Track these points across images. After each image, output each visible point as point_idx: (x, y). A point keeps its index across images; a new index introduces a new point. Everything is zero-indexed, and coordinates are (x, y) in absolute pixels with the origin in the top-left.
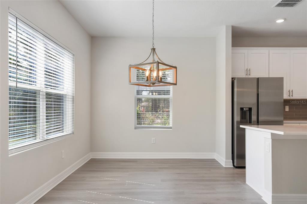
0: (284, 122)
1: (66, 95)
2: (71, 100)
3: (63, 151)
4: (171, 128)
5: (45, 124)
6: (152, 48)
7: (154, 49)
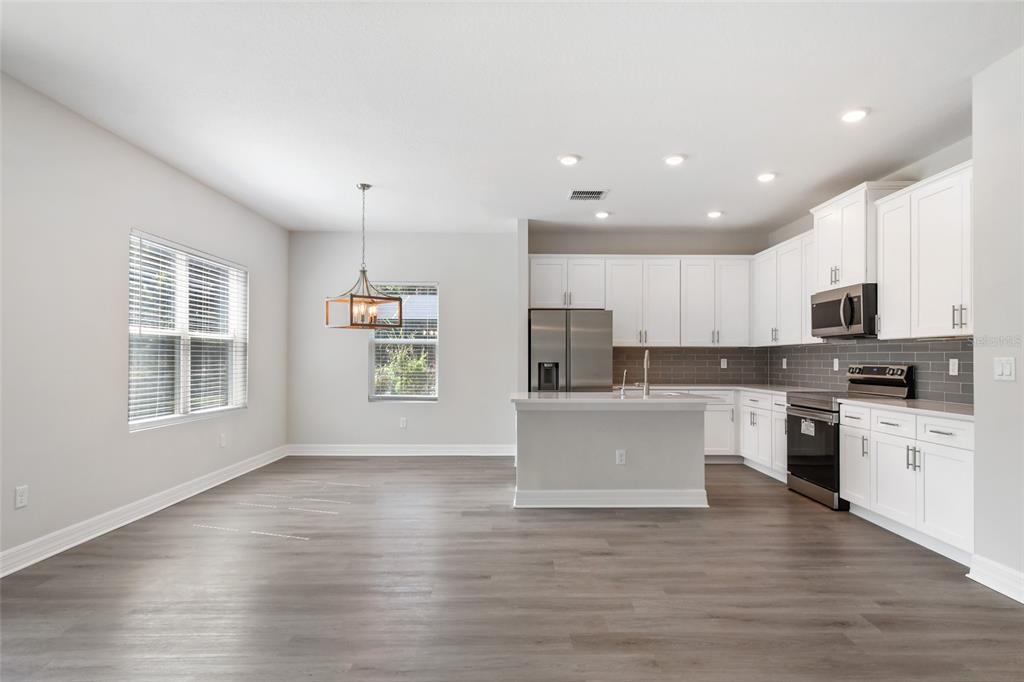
0: (614, 387)
1: (232, 341)
2: (242, 349)
3: (223, 435)
4: (435, 399)
5: (190, 399)
6: (361, 269)
7: (364, 272)
